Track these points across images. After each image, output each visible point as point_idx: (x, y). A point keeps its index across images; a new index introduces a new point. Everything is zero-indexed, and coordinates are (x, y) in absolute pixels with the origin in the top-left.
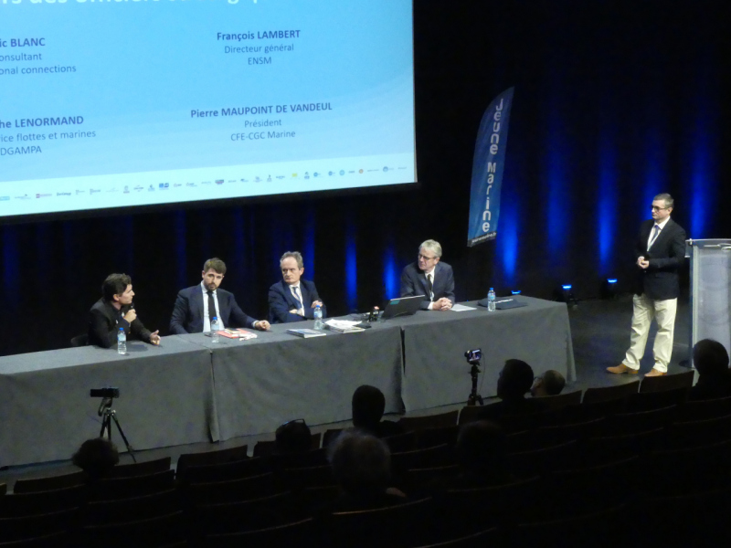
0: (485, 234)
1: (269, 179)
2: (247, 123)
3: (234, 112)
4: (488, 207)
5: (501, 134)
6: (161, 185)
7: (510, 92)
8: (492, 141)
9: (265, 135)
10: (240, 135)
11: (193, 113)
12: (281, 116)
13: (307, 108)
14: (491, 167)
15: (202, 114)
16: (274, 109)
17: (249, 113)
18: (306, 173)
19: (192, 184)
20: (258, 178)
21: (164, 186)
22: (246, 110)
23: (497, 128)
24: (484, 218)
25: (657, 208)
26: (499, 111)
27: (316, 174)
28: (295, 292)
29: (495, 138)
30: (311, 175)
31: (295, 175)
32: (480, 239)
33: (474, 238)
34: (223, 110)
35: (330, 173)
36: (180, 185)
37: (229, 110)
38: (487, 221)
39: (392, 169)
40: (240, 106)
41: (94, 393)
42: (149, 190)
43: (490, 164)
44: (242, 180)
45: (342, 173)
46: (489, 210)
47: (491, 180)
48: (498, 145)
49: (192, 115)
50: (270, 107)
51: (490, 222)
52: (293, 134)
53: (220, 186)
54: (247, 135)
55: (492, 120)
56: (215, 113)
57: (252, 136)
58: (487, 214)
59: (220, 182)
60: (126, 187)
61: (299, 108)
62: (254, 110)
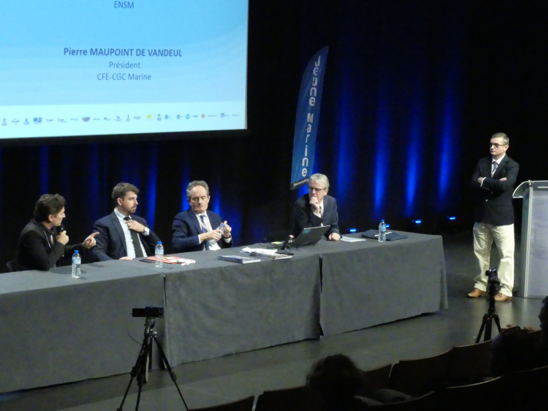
0: (303, 179)
1: (128, 119)
2: (111, 64)
3: (101, 52)
4: (306, 154)
5: (318, 87)
6: (35, 120)
7: (326, 49)
8: (311, 94)
9: (126, 77)
10: (105, 75)
11: (66, 50)
12: (140, 59)
13: (162, 53)
14: (310, 117)
15: (73, 52)
16: (134, 52)
17: (113, 54)
18: (159, 115)
19: (62, 120)
20: (118, 117)
21: (37, 120)
22: (112, 51)
23: (316, 81)
24: (303, 165)
25: (496, 145)
26: (317, 66)
27: (166, 117)
28: (203, 221)
29: (314, 90)
30: (163, 117)
31: (149, 116)
32: (299, 183)
33: (295, 183)
34: (92, 50)
35: (178, 117)
36: (51, 120)
37: (96, 50)
38: (305, 167)
39: (228, 116)
40: (106, 47)
41: (137, 313)
42: (24, 123)
43: (309, 115)
44: (105, 119)
45: (188, 117)
46: (307, 157)
47: (309, 130)
48: (316, 98)
49: (65, 52)
50: (131, 50)
51: (307, 168)
52: (149, 77)
53: (86, 123)
54: (110, 75)
55: (311, 75)
56: (85, 52)
57: (115, 77)
58: (306, 161)
59: (86, 119)
60: (4, 120)
61: (155, 53)
62: (118, 52)
